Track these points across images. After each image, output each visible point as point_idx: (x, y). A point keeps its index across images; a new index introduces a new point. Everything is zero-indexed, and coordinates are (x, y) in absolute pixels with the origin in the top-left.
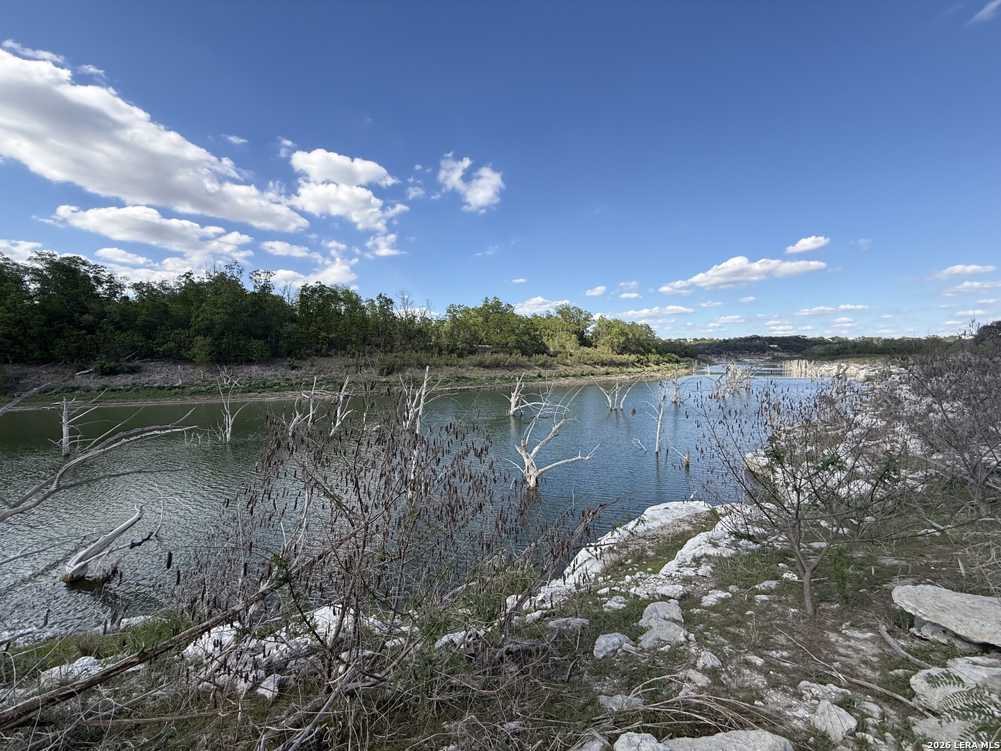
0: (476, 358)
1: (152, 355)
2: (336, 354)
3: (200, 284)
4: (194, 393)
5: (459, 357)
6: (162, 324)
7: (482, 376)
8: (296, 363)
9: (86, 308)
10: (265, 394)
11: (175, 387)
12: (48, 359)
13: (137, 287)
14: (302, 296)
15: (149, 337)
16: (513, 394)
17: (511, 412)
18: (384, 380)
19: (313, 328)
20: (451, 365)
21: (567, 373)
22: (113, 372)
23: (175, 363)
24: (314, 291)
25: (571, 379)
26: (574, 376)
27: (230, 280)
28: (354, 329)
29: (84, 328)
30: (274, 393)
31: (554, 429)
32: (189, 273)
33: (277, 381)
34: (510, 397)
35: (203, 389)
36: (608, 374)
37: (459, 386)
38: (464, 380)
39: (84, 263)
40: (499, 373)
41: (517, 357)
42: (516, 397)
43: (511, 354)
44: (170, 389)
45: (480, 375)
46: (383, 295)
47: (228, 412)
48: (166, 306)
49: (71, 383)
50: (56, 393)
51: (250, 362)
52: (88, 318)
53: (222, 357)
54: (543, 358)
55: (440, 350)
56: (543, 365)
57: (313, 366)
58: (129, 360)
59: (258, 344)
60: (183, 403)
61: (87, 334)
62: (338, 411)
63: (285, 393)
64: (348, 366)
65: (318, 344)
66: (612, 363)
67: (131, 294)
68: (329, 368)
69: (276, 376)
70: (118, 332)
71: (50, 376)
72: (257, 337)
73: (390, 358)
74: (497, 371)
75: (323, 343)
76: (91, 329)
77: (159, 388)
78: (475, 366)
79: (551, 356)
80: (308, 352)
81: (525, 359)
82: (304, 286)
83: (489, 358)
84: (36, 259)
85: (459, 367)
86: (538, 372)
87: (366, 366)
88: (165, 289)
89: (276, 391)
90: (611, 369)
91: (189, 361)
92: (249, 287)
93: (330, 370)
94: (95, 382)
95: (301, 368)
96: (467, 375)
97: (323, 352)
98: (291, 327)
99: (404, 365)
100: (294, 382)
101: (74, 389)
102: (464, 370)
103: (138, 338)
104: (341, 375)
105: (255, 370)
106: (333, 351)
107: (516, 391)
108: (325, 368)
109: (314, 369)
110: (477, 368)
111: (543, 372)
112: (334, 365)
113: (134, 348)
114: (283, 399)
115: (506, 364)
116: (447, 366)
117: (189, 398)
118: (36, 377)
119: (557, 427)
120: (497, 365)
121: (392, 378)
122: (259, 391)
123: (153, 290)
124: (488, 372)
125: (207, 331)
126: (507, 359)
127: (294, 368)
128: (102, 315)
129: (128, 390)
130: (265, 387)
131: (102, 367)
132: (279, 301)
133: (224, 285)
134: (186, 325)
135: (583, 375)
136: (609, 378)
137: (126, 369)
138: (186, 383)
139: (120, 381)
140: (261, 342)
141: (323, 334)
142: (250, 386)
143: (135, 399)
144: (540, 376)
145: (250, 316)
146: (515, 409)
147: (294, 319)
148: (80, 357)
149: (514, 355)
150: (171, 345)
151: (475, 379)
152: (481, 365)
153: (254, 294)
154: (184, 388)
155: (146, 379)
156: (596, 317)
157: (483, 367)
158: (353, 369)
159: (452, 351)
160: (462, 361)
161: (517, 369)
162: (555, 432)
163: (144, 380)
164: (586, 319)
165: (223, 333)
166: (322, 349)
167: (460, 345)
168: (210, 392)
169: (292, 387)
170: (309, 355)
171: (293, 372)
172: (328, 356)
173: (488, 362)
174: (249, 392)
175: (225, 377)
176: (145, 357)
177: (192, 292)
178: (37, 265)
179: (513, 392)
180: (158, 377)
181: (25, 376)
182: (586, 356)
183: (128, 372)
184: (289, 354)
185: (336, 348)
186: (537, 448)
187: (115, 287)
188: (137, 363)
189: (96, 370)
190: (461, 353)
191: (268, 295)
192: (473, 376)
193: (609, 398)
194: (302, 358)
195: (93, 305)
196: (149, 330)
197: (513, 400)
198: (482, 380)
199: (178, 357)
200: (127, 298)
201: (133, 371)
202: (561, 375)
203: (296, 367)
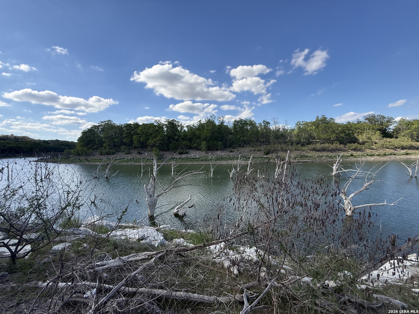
0: (311, 146)
1: (191, 148)
2: (246, 146)
3: (203, 124)
4: (201, 160)
5: (302, 146)
6: (193, 138)
7: (315, 155)
8: (232, 150)
9: (176, 134)
10: (222, 161)
11: (197, 158)
12: (168, 150)
13: (187, 126)
14: (234, 124)
15: (190, 142)
16: (335, 165)
17: (333, 174)
18: (266, 156)
19: (238, 136)
20: (298, 150)
21: (372, 153)
22: (181, 153)
23: (197, 150)
24: (238, 122)
25: (376, 157)
26: (377, 155)
27: (211, 121)
28: (253, 136)
29: (175, 140)
30: (225, 161)
31: (365, 185)
32: (200, 121)
33: (226, 157)
34: (333, 166)
35: (204, 159)
36: (407, 154)
37: (302, 160)
38: (305, 157)
39: (175, 121)
40: (325, 154)
41: (337, 145)
42: (336, 166)
43: (333, 144)
44: (196, 159)
45: (313, 155)
46: (265, 120)
47: (212, 167)
48: (194, 132)
49: (173, 157)
50: (170, 159)
51: (217, 150)
52: (176, 137)
53: (210, 149)
54: (354, 145)
55: (292, 143)
56: (355, 150)
57: (238, 151)
58: (185, 150)
59: (220, 143)
60: (199, 163)
61: (176, 142)
62: (248, 169)
63: (228, 161)
64: (251, 151)
65: (240, 142)
66: (411, 148)
67: (186, 129)
68: (244, 152)
69: (225, 155)
70: (183, 141)
71: (169, 154)
72: (219, 141)
73: (268, 147)
74: (324, 153)
75: (241, 142)
76: (177, 140)
77: (193, 158)
78: (311, 150)
79: (360, 144)
80: (236, 145)
81: (342, 146)
82: (235, 121)
83: (318, 146)
84: (166, 121)
85: (302, 151)
86: (351, 153)
87: (258, 151)
88: (194, 126)
89: (226, 160)
90: (410, 151)
91: (200, 150)
92: (217, 123)
93: (244, 153)
94: (178, 156)
95: (234, 152)
96: (306, 154)
97: (242, 145)
98: (230, 136)
99: (275, 150)
100: (231, 157)
101: (174, 158)
102: (304, 152)
103: (188, 143)
104: (248, 155)
105: (219, 153)
106: (245, 145)
107: (337, 163)
108: (242, 152)
109: (238, 152)
110: (312, 151)
111: (354, 153)
112: (246, 150)
113: (187, 146)
114: (228, 163)
115: (330, 149)
116: (296, 150)
117: (200, 162)
118: (166, 155)
119: (367, 184)
120: (324, 150)
121: (269, 156)
122: (220, 160)
123: (191, 127)
124: (318, 153)
125: (205, 139)
126: (330, 146)
127: (231, 152)
128: (180, 136)
129: (185, 159)
130: (222, 159)
131: (179, 152)
132: (226, 127)
133: (210, 123)
134: (199, 138)
135: (385, 155)
136: (409, 157)
137: (185, 152)
138: (200, 157)
139: (184, 156)
140: (221, 143)
141: (242, 138)
142: (217, 158)
143: (187, 162)
144: (352, 155)
145: (218, 133)
146: (336, 173)
147: (231, 134)
148: (174, 149)
149: (334, 144)
150: (196, 144)
151: (311, 157)
152: (314, 150)
153: (219, 125)
154: (199, 158)
155: (190, 156)
156: (398, 119)
157: (315, 151)
158: (253, 152)
159: (298, 144)
160: (303, 148)
161: (337, 152)
162: (366, 187)
164: (388, 121)
165: (210, 140)
166: (241, 144)
167: (302, 140)
168: (206, 160)
169: (231, 159)
170: (237, 147)
171: (231, 153)
172: (243, 147)
173: (318, 148)
174: (217, 160)
175: (210, 155)
176: (189, 149)
177: (201, 126)
178: (166, 123)
179: (335, 164)
180: (192, 155)
181: (164, 154)
182: (388, 143)
183: (185, 153)
184: (230, 146)
185: (247, 144)
186: (353, 195)
187: (182, 127)
188: (187, 150)
189: (178, 153)
190: (302, 144)
191: (223, 125)
192: (310, 155)
193: (409, 169)
194: (234, 148)
195: (178, 133)
196: (190, 140)
197: (334, 168)
198: (315, 157)
199: (197, 149)
200: (185, 130)
201: (187, 153)
202: (367, 155)
203: (232, 151)
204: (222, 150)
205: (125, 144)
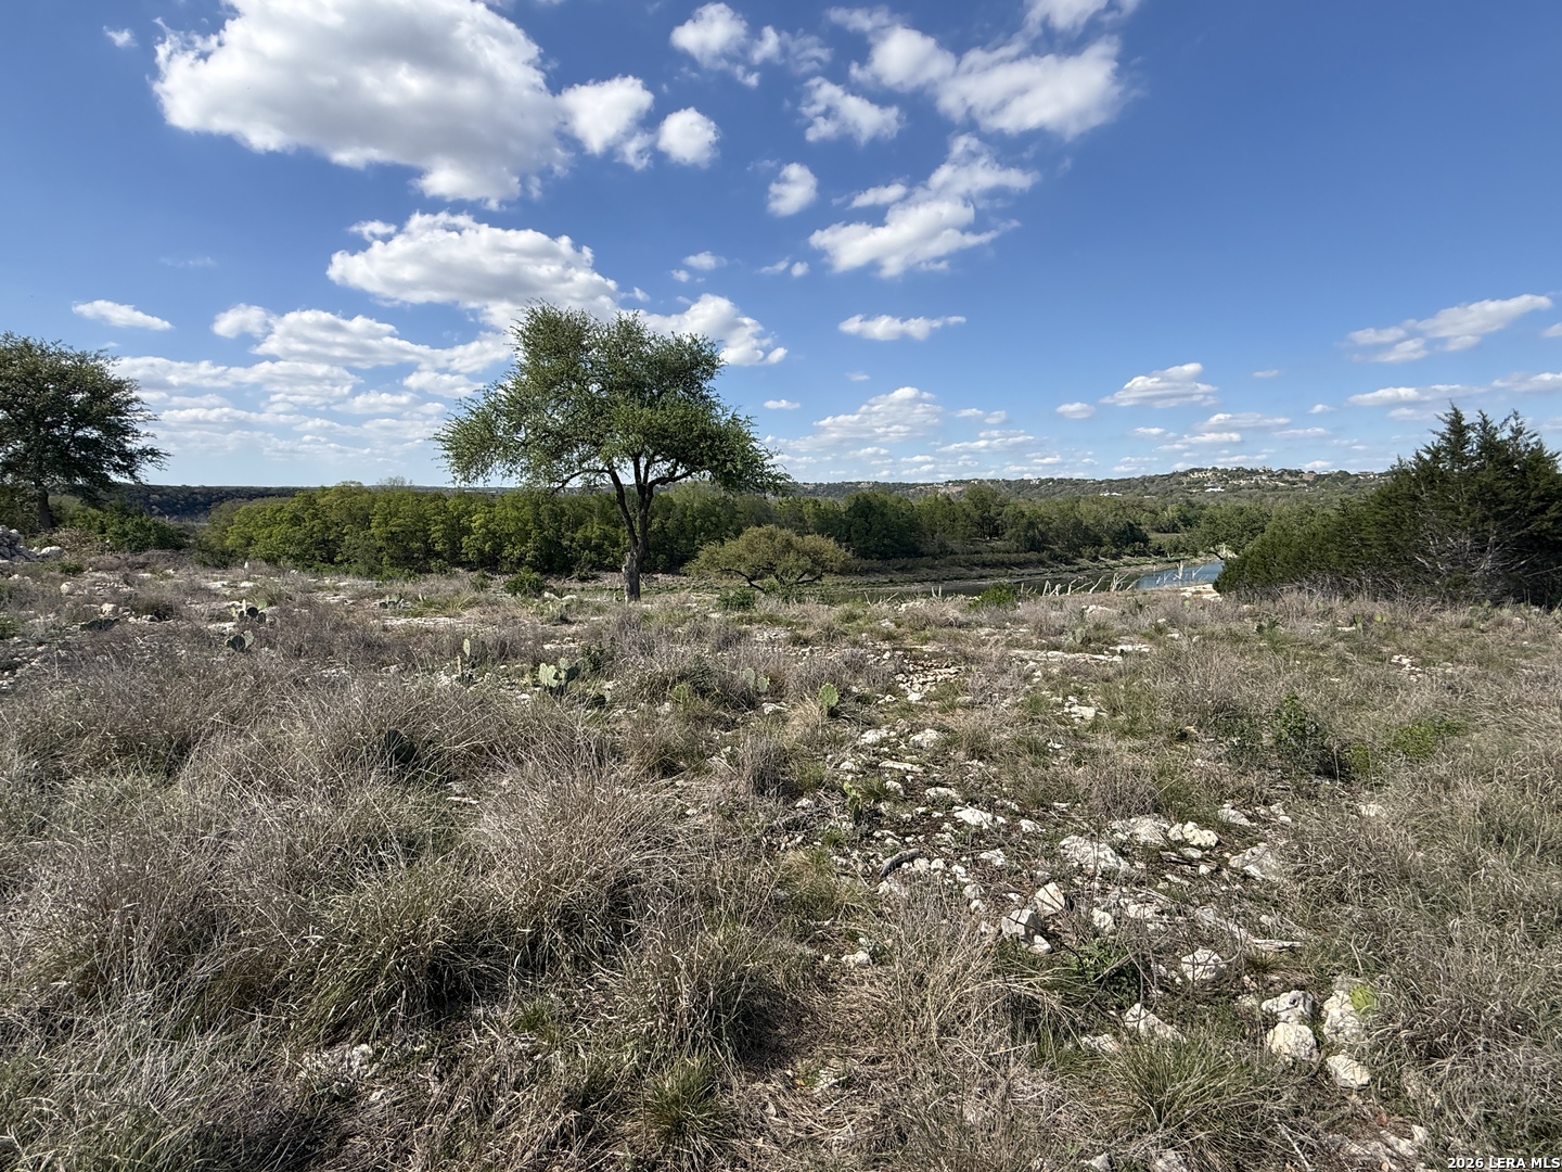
23: (613, 571)
36: (981, 577)
51: (656, 571)
54: (903, 561)
56: (903, 569)
94: (578, 586)
103: (593, 556)
111: (898, 577)
113: (592, 562)
126: (863, 564)
128: (572, 540)
131: (578, 576)
139: (590, 585)
144: (891, 581)
163: (600, 584)
180: (606, 581)
196: (598, 548)
201: (594, 578)
204: (665, 571)
205: (438, 555)
